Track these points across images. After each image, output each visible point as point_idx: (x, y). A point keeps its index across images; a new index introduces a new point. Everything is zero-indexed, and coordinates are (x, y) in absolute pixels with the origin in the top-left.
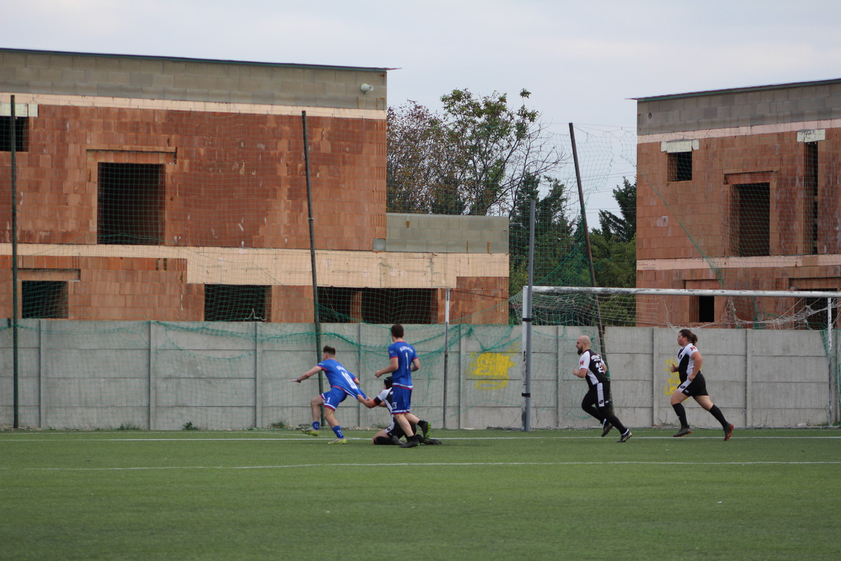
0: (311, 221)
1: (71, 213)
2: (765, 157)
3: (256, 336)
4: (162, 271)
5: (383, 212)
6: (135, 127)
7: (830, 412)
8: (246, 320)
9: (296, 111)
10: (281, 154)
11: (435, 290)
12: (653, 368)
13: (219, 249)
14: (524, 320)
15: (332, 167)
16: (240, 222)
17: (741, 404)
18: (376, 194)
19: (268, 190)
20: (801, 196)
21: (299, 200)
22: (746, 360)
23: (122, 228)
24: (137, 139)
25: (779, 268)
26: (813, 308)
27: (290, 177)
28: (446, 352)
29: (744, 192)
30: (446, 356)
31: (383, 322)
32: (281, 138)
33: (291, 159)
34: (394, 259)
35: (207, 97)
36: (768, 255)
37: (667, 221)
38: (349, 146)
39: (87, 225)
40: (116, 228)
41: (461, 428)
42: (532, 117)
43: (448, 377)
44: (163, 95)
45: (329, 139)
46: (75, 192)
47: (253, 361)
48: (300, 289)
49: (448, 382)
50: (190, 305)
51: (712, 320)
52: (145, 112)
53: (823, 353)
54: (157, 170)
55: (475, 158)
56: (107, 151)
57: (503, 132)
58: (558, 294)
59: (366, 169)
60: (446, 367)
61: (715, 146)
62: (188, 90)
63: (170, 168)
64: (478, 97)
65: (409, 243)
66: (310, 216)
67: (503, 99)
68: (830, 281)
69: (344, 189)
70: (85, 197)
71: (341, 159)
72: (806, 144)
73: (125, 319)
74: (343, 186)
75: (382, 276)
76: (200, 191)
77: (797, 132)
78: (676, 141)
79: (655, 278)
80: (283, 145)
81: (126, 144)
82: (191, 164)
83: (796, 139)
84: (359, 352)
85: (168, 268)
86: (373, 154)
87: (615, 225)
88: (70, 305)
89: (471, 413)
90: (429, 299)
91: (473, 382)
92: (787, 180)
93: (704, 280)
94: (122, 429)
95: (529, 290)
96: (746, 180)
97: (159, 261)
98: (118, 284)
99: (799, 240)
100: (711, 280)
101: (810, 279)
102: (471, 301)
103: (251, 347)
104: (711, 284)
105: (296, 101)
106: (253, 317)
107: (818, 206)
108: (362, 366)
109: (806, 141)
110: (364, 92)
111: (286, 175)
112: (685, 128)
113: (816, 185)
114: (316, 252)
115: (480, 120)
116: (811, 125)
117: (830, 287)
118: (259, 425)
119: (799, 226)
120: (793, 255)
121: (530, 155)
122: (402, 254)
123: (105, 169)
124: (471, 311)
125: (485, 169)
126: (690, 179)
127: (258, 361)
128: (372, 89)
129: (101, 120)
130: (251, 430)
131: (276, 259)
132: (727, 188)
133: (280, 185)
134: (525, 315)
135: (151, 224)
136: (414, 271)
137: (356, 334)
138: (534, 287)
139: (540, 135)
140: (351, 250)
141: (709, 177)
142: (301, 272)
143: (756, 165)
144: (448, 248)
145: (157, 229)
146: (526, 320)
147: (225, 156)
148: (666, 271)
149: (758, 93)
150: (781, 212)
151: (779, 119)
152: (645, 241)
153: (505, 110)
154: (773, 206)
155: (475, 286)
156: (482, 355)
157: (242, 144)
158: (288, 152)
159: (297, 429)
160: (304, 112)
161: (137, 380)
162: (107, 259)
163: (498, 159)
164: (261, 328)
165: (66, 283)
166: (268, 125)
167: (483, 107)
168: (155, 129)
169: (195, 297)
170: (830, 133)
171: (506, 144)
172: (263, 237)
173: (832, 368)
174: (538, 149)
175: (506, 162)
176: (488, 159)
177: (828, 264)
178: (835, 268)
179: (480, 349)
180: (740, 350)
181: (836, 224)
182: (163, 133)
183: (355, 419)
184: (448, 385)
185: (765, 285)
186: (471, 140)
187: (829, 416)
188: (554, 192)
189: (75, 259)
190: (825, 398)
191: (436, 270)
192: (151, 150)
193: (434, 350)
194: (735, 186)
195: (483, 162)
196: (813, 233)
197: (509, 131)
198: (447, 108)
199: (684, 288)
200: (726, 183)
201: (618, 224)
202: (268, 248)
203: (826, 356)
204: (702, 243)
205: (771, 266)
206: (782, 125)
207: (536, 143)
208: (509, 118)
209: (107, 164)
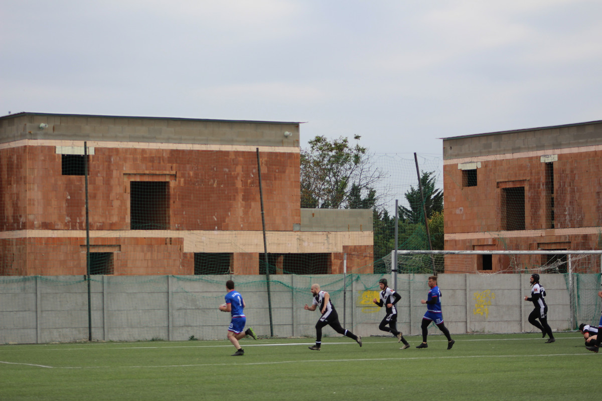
0: (262, 214)
1: (115, 212)
2: (521, 172)
4: (169, 245)
5: (299, 208)
6: (152, 160)
7: (571, 322)
8: (226, 274)
9: (253, 149)
10: (238, 174)
11: (331, 253)
12: (466, 298)
13: (202, 232)
14: (393, 271)
15: (268, 181)
16: (214, 215)
17: (518, 319)
18: (295, 198)
19: (231, 196)
20: (544, 194)
21: (249, 201)
22: (521, 293)
23: (151, 220)
24: (153, 166)
25: (531, 237)
26: (562, 260)
27: (243, 188)
28: (344, 290)
29: (508, 193)
30: (345, 293)
31: (306, 274)
32: (237, 165)
33: (244, 177)
34: (306, 236)
35: (194, 141)
36: (525, 230)
37: (462, 210)
38: (278, 169)
39: (125, 218)
40: (148, 220)
42: (363, 151)
43: (346, 306)
44: (168, 140)
45: (266, 165)
46: (117, 199)
48: (250, 255)
49: (346, 308)
50: (186, 265)
51: (490, 268)
52: (158, 151)
53: (565, 288)
54: (165, 185)
55: (331, 176)
56: (135, 174)
57: (346, 160)
58: (412, 255)
59: (288, 183)
60: (345, 300)
61: (491, 166)
62: (183, 137)
63: (173, 184)
64: (330, 140)
65: (315, 226)
66: (262, 211)
67: (345, 141)
68: (562, 245)
70: (123, 202)
71: (273, 176)
72: (546, 164)
73: (148, 274)
74: (275, 193)
75: (299, 246)
76: (190, 196)
77: (540, 156)
78: (467, 163)
79: (455, 244)
80: (239, 169)
81: (147, 170)
82: (185, 180)
83: (540, 161)
84: (292, 292)
85: (172, 242)
86: (292, 173)
87: (406, 214)
88: (115, 267)
89: (360, 327)
90: (327, 259)
91: (360, 309)
92: (535, 185)
93: (485, 245)
94: (153, 340)
95: (396, 252)
96: (510, 185)
97: (167, 240)
98: (143, 253)
99: (543, 220)
100: (489, 245)
101: (551, 243)
102: (351, 260)
104: (490, 247)
105: (247, 142)
106: (229, 272)
107: (554, 200)
108: (294, 300)
109: (547, 161)
110: (286, 137)
111: (241, 186)
112: (472, 155)
113: (553, 187)
114: (266, 232)
115: (331, 154)
116: (549, 152)
117: (562, 248)
119: (543, 212)
120: (540, 229)
121: (363, 173)
122: (311, 232)
123: (133, 184)
124: (351, 266)
125: (337, 182)
126: (476, 185)
128: (291, 135)
129: (132, 156)
131: (236, 237)
132: (499, 190)
133: (237, 193)
134: (393, 268)
135: (162, 217)
136: (318, 243)
137: (290, 281)
138: (398, 251)
139: (369, 162)
140: (282, 231)
141: (487, 185)
142: (249, 245)
143: (516, 176)
144: (337, 228)
145: (165, 220)
146: (394, 271)
147: (205, 176)
148: (462, 240)
149: (516, 134)
150: (532, 204)
151: (529, 149)
152: (449, 223)
153: (347, 147)
154: (526, 200)
155: (354, 251)
156: (365, 292)
157: (215, 169)
158: (242, 173)
160: (257, 149)
161: (161, 311)
162: (136, 239)
163: (344, 176)
164: (234, 278)
165: (112, 253)
166: (230, 157)
167: (333, 146)
168: (163, 161)
169: (189, 261)
170: (560, 157)
171: (348, 167)
172: (228, 224)
173: (571, 296)
174: (368, 169)
175: (349, 177)
176: (338, 176)
177: (562, 234)
178: (565, 236)
179: (364, 289)
180: (517, 287)
181: (565, 210)
182: (169, 163)
183: (291, 332)
184: (346, 311)
185: (523, 247)
186: (327, 165)
187: (570, 325)
188: (369, 195)
189: (118, 239)
190: (568, 314)
191: (330, 242)
192: (161, 173)
193: (337, 290)
194: (503, 189)
195: (335, 178)
196: (552, 216)
197: (350, 159)
198: (312, 147)
199: (474, 250)
200: (498, 187)
201: (408, 213)
202: (231, 230)
203: (568, 289)
204: (484, 223)
205: (527, 236)
206: (531, 152)
207: (366, 166)
208: (350, 152)
209: (135, 182)
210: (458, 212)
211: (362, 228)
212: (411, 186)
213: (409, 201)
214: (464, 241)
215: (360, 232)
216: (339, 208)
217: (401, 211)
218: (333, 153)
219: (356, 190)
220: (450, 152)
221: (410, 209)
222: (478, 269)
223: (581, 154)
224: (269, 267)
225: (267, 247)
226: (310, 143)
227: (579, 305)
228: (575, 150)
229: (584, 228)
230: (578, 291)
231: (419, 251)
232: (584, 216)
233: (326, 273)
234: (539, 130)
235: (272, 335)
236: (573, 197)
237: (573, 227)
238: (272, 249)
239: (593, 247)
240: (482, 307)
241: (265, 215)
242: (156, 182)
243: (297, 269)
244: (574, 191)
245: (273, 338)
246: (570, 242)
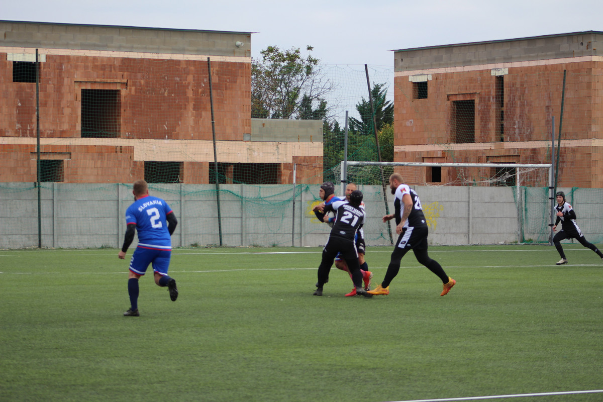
0: (213, 123)
1: (66, 119)
2: (472, 85)
3: (181, 192)
4: (119, 154)
5: (250, 118)
6: (103, 68)
7: (518, 235)
8: (175, 183)
9: (204, 58)
10: (189, 83)
11: (280, 164)
13: (152, 140)
14: (342, 181)
15: (219, 91)
16: (165, 124)
17: (466, 231)
18: (245, 107)
19: (181, 105)
20: (493, 107)
21: (200, 110)
22: (469, 205)
23: (101, 128)
24: (104, 74)
25: (480, 150)
26: (510, 173)
27: (194, 97)
28: (294, 201)
29: (458, 105)
30: (294, 203)
31: (256, 183)
32: (188, 74)
33: (195, 86)
34: (256, 146)
35: (145, 50)
36: (474, 142)
37: (412, 122)
38: (229, 78)
39: (75, 126)
40: (98, 128)
41: (302, 246)
42: (315, 62)
43: (295, 215)
44: (119, 48)
45: (217, 74)
46: (68, 107)
47: (179, 207)
48: (200, 164)
49: (295, 218)
50: (136, 173)
51: (440, 181)
52: (109, 59)
53: (513, 201)
54: (116, 93)
55: (282, 86)
56: (86, 82)
57: (297, 72)
58: (361, 166)
59: (239, 93)
60: (294, 210)
61: (441, 78)
62: (134, 46)
63: (124, 92)
64: (283, 50)
65: (265, 136)
66: (212, 120)
67: (297, 52)
68: (511, 158)
69: (226, 104)
70: (74, 110)
71: (224, 86)
72: (497, 77)
73: (98, 182)
74: (225, 102)
75: (249, 156)
76: (141, 105)
77: (491, 70)
78: (418, 75)
79: (405, 156)
80: (190, 78)
81: (97, 78)
82: (136, 89)
83: (490, 74)
84: (242, 201)
85: (122, 150)
86: (243, 83)
87: (357, 125)
88: (65, 174)
89: (308, 237)
90: (276, 169)
91: (309, 219)
92: (485, 98)
93: (434, 157)
94: (102, 248)
95: (345, 163)
96: (460, 98)
97: (118, 148)
98: (93, 161)
99: (493, 134)
100: (439, 157)
101: (500, 156)
102: (301, 170)
103: (178, 198)
104: (440, 160)
105: (198, 52)
106: (178, 180)
107: (504, 113)
108: (243, 209)
109: (497, 75)
110: (238, 46)
111: (192, 96)
112: (423, 67)
113: (502, 101)
114: (216, 142)
115: (283, 64)
116: (500, 65)
117: (511, 161)
118: (183, 245)
119: (492, 125)
120: (489, 142)
121: (314, 84)
122: (261, 143)
123: (84, 92)
124: (301, 176)
125: (288, 93)
126: (426, 97)
127: (182, 207)
128: (243, 45)
129: (83, 64)
130: (178, 248)
131: (186, 146)
132: (449, 103)
133: (188, 102)
134: (342, 179)
135: (113, 125)
136: (268, 153)
137: (240, 191)
138: (347, 162)
139: (320, 73)
140: (231, 141)
141: (438, 97)
142: (201, 154)
143: (466, 89)
144: (287, 139)
145: (116, 128)
146: (343, 182)
147: (156, 85)
148: (412, 152)
149: (467, 47)
150: (482, 117)
151: (480, 62)
152: (399, 134)
153: (299, 58)
154: (476, 113)
155: (304, 161)
156: (314, 202)
157: (166, 78)
158: (193, 82)
159: (206, 247)
160: (209, 58)
161: (111, 218)
162: (87, 146)
163: (295, 87)
164: (184, 187)
165: (62, 161)
166: (181, 66)
167: (285, 56)
168: (114, 69)
169: (138, 169)
170: (511, 70)
171: (300, 78)
172: (179, 133)
173: (519, 210)
174: (318, 81)
175: (300, 88)
176: (289, 86)
177: (510, 148)
178: (514, 150)
179: (313, 199)
180: (465, 199)
181: (514, 124)
182: (119, 71)
183: (240, 241)
184: (295, 221)
185: (472, 160)
186: (279, 76)
187: (517, 237)
188: (321, 106)
189: (68, 147)
190: (515, 227)
191: (280, 152)
192: (112, 81)
193: (286, 200)
194: (454, 102)
195: (286, 89)
196: (501, 129)
197: (302, 70)
198: (264, 57)
199: (423, 162)
200: (448, 100)
201: (359, 125)
202: (182, 139)
203: (515, 202)
204: (433, 136)
205: (476, 149)
206: (482, 66)
207: (317, 78)
208: (301, 63)
209: (86, 90)
210: (408, 124)
211: (311, 139)
212: (362, 97)
213: (360, 112)
214: (414, 153)
215: (310, 143)
216: (290, 119)
217: (352, 122)
218: (285, 64)
219: (307, 101)
220: (401, 64)
221: (360, 120)
222: (427, 181)
223: (531, 68)
224: (219, 176)
225: (217, 156)
226: (262, 53)
227: (526, 218)
228: (525, 64)
229: (533, 142)
230: (525, 205)
231: (369, 162)
232: (534, 130)
233: (275, 183)
234: (490, 43)
235: (221, 244)
236: (522, 111)
237: (522, 140)
238: (222, 159)
239: (541, 161)
240: (431, 218)
241: (215, 124)
242: (107, 90)
243: (246, 179)
244: (524, 105)
245: (221, 247)
246: (519, 156)
